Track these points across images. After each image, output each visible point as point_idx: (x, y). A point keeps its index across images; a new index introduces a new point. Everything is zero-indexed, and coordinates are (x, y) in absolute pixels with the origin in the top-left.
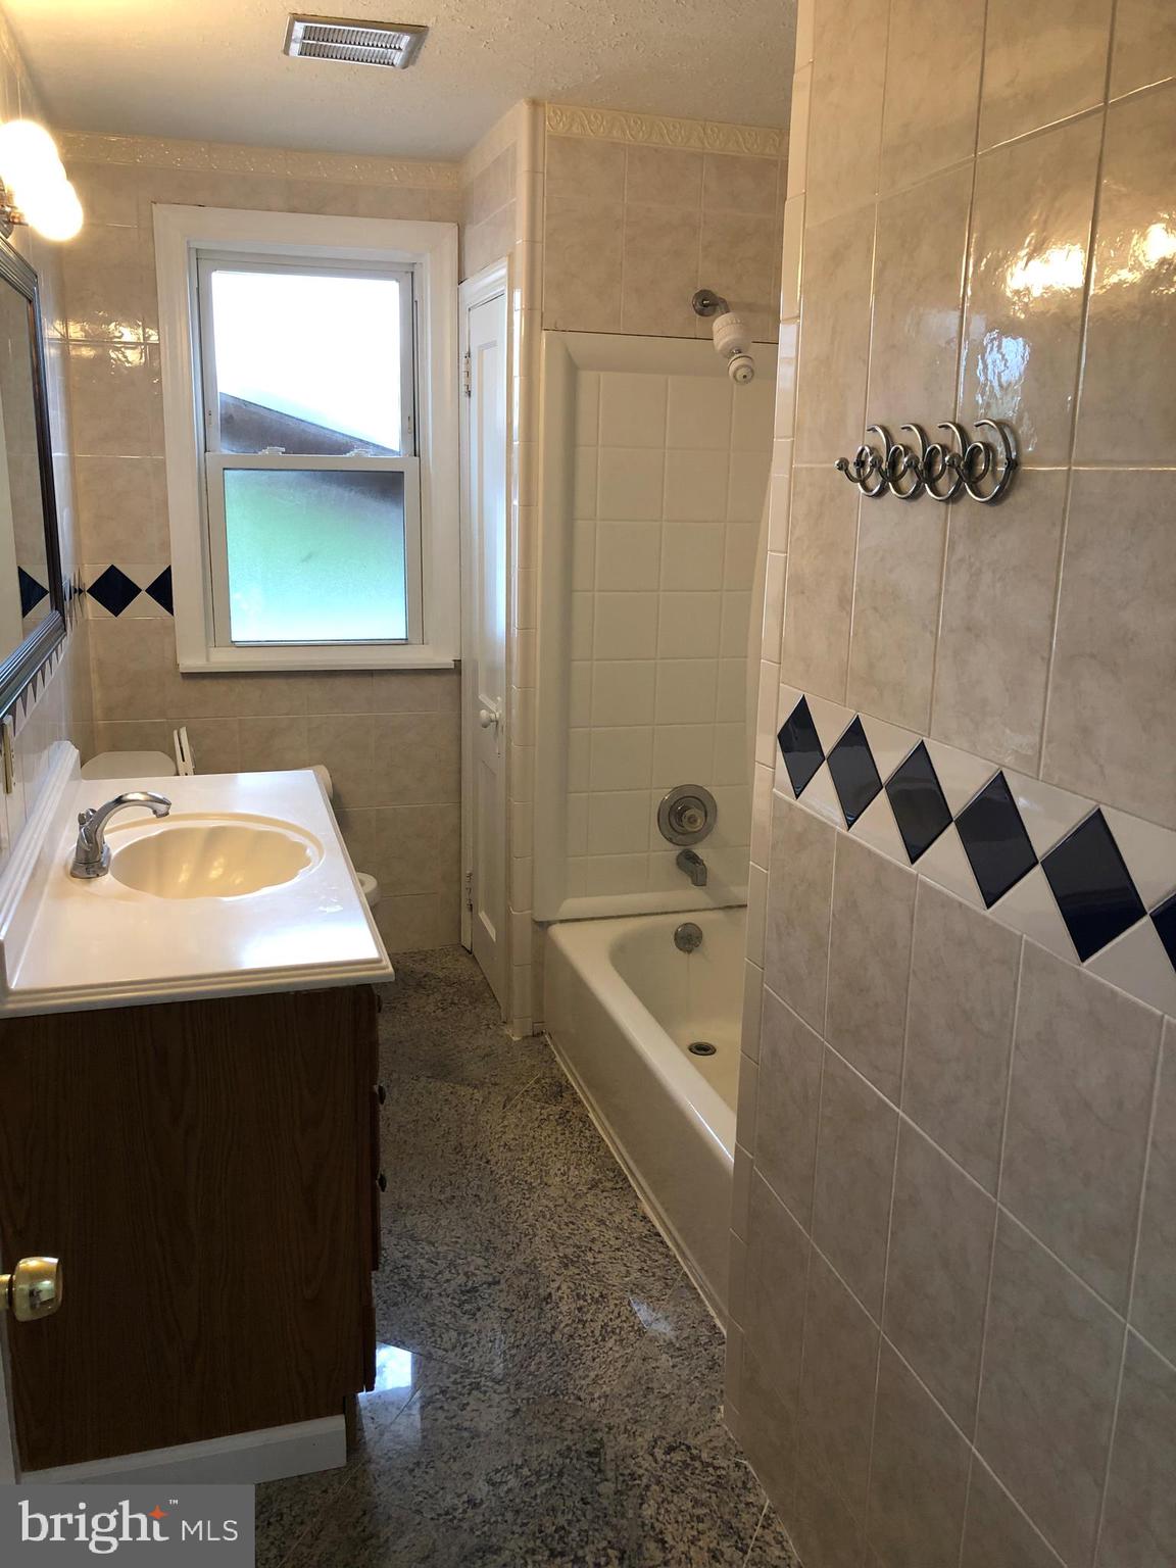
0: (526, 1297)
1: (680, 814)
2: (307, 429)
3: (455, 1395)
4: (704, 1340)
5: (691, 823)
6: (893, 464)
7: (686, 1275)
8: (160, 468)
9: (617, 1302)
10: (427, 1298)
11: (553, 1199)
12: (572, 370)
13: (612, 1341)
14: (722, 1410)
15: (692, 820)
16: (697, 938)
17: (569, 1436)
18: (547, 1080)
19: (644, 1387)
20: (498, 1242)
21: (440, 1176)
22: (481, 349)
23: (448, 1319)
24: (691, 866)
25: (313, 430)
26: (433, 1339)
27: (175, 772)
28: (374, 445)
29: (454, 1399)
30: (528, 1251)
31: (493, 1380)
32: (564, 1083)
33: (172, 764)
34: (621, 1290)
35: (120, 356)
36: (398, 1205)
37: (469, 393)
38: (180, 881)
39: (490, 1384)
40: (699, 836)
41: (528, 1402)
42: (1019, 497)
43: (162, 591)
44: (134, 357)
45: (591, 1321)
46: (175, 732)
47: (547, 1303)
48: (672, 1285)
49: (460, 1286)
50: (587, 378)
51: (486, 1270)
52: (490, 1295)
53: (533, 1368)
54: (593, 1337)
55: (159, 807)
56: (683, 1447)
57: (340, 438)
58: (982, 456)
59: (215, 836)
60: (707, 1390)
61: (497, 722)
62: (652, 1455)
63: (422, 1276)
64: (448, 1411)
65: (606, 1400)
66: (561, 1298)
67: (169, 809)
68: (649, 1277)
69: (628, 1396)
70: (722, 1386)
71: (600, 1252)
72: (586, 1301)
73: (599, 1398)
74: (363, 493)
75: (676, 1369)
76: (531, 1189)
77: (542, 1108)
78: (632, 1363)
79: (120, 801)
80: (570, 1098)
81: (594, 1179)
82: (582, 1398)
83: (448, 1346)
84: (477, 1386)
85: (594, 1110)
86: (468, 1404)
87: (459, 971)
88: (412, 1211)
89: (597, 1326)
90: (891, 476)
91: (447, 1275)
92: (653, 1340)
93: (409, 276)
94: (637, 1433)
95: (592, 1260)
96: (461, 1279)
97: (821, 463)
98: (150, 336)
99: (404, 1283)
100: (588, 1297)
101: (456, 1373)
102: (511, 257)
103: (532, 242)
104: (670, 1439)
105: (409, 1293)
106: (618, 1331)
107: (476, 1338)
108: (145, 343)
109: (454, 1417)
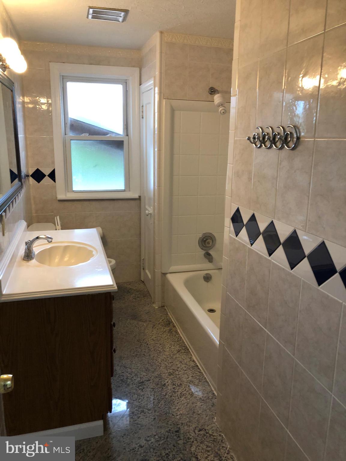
0: (158, 384)
1: (205, 241)
2: (95, 128)
3: (136, 414)
4: (210, 397)
5: (208, 244)
6: (264, 138)
7: (206, 378)
8: (52, 140)
9: (185, 386)
10: (128, 385)
11: (167, 355)
12: (173, 111)
13: (183, 398)
14: (216, 419)
15: (209, 243)
16: (210, 278)
17: (170, 426)
18: (165, 320)
19: (193, 412)
20: (150, 368)
21: (133, 348)
22: (146, 105)
23: (134, 391)
24: (208, 256)
25: (97, 128)
26: (130, 397)
27: (55, 229)
28: (115, 133)
29: (136, 415)
30: (159, 371)
31: (147, 409)
32: (170, 321)
33: (55, 227)
34: (186, 382)
35: (40, 107)
36: (121, 357)
37: (143, 118)
38: (56, 261)
39: (147, 411)
40: (211, 248)
41: (158, 416)
42: (300, 148)
43: (52, 175)
44: (44, 107)
45: (177, 392)
46: (56, 217)
47: (164, 386)
48: (201, 381)
49: (138, 381)
50: (177, 113)
51: (146, 377)
52: (147, 384)
53: (159, 406)
54: (178, 396)
55: (49, 240)
56: (204, 430)
57: (105, 131)
58: (289, 136)
59: (66, 248)
60: (211, 413)
61: (151, 214)
62: (194, 432)
63: (127, 378)
64: (134, 419)
65: (181, 416)
66: (168, 385)
67: (52, 240)
68: (194, 379)
69: (188, 414)
70: (216, 411)
71: (180, 371)
72: (176, 386)
73: (179, 415)
74: (111, 147)
75: (202, 406)
76: (160, 352)
77: (164, 328)
78: (189, 404)
79: (38, 238)
80: (172, 325)
81: (179, 349)
82: (174, 415)
83: (135, 399)
84: (143, 411)
85: (179, 328)
86: (140, 417)
87: (140, 288)
88: (125, 359)
89: (179, 393)
90: (263, 142)
91: (135, 378)
92: (196, 397)
93: (125, 83)
94: (190, 425)
95: (178, 374)
96: (139, 379)
97: (243, 138)
98: (49, 101)
99: (122, 380)
100: (176, 385)
101: (136, 407)
102: (155, 77)
103: (161, 73)
104: (200, 427)
105: (123, 384)
106: (185, 395)
107: (143, 397)
108: (47, 103)
109: (136, 421)
